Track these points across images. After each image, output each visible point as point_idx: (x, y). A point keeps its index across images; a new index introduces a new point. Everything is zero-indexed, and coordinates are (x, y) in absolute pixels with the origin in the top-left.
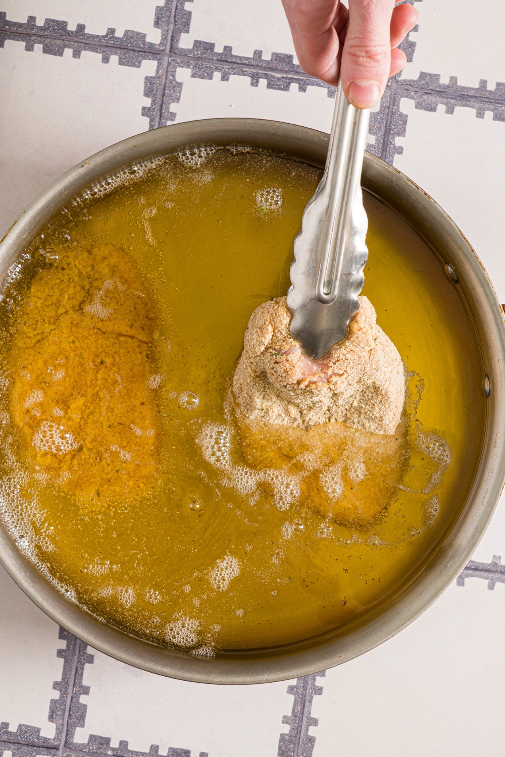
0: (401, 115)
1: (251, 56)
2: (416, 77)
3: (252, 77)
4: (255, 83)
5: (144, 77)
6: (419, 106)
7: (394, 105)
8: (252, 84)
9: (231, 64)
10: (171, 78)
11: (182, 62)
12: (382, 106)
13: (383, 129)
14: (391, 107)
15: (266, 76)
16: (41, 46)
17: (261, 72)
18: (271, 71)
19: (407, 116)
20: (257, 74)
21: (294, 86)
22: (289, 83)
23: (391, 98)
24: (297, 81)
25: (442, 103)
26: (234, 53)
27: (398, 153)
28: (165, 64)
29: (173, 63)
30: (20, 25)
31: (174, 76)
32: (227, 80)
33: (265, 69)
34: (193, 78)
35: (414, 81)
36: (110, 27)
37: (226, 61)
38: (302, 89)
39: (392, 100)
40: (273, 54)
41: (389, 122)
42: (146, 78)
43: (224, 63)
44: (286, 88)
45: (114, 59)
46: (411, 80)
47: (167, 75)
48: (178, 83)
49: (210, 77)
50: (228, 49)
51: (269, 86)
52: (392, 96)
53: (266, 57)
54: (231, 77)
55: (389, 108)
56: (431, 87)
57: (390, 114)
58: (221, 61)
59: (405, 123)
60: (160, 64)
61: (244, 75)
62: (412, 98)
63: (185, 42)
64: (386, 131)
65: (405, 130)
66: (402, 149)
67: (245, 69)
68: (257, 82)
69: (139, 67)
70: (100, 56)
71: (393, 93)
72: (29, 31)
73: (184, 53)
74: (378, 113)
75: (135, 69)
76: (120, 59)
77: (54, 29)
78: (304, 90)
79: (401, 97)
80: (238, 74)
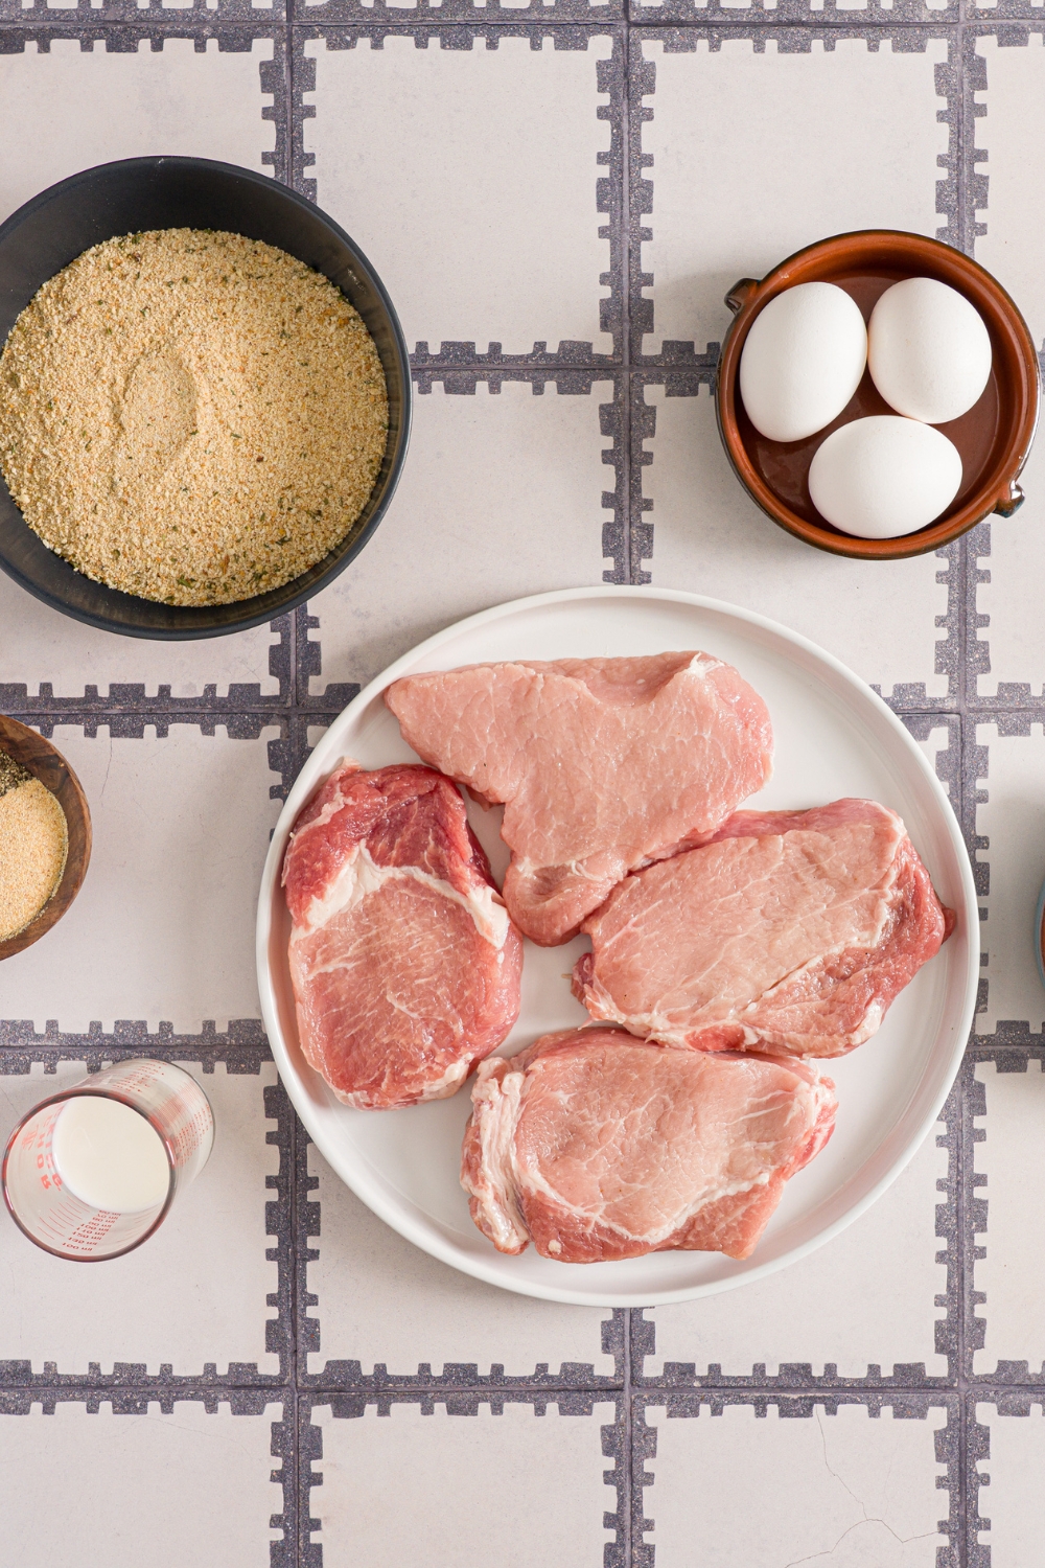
0: (980, 1427)
1: (750, 1373)
2: (992, 1369)
3: (755, 1404)
4: (761, 1413)
5: (599, 1427)
6: (1003, 1411)
7: (966, 1414)
8: (758, 1415)
9: (722, 1390)
10: (638, 1423)
11: (651, 1397)
12: (949, 1420)
13: (956, 1451)
14: (963, 1418)
15: (776, 1400)
16: (444, 1405)
17: (768, 1395)
18: (781, 1392)
19: (988, 1428)
20: (763, 1398)
21: (819, 1409)
22: (811, 1405)
23: (961, 1405)
24: (822, 1400)
25: (1037, 1402)
26: (724, 1373)
27: (983, 1485)
28: (627, 1405)
29: (638, 1401)
30: (408, 1379)
31: (642, 1420)
32: (721, 1413)
33: (772, 1389)
34: (670, 1419)
35: (991, 1376)
36: (540, 1362)
37: (715, 1387)
38: (831, 1411)
39: (963, 1408)
40: (782, 1366)
41: (963, 1440)
42: (603, 1428)
43: (713, 1390)
44: (808, 1413)
45: (552, 1407)
46: (986, 1375)
47: (632, 1420)
48: (650, 1429)
49: (695, 1413)
50: (714, 1369)
51: (783, 1414)
52: (963, 1402)
53: (772, 1371)
54: (725, 1408)
55: (960, 1420)
56: (1016, 1382)
57: (963, 1429)
58: (708, 1387)
59: (987, 1438)
60: (619, 1405)
61: (744, 1403)
62: (993, 1401)
63: (652, 1367)
64: (961, 1454)
65: (988, 1449)
66: (988, 1477)
67: (744, 1395)
68: (765, 1410)
69: (590, 1414)
70: (531, 1407)
71: (963, 1398)
72: (422, 1387)
73: (652, 1384)
74: (945, 1430)
75: (585, 1418)
76: (561, 1408)
77: (458, 1378)
78: (835, 1413)
79: (976, 1402)
80: (735, 1403)
